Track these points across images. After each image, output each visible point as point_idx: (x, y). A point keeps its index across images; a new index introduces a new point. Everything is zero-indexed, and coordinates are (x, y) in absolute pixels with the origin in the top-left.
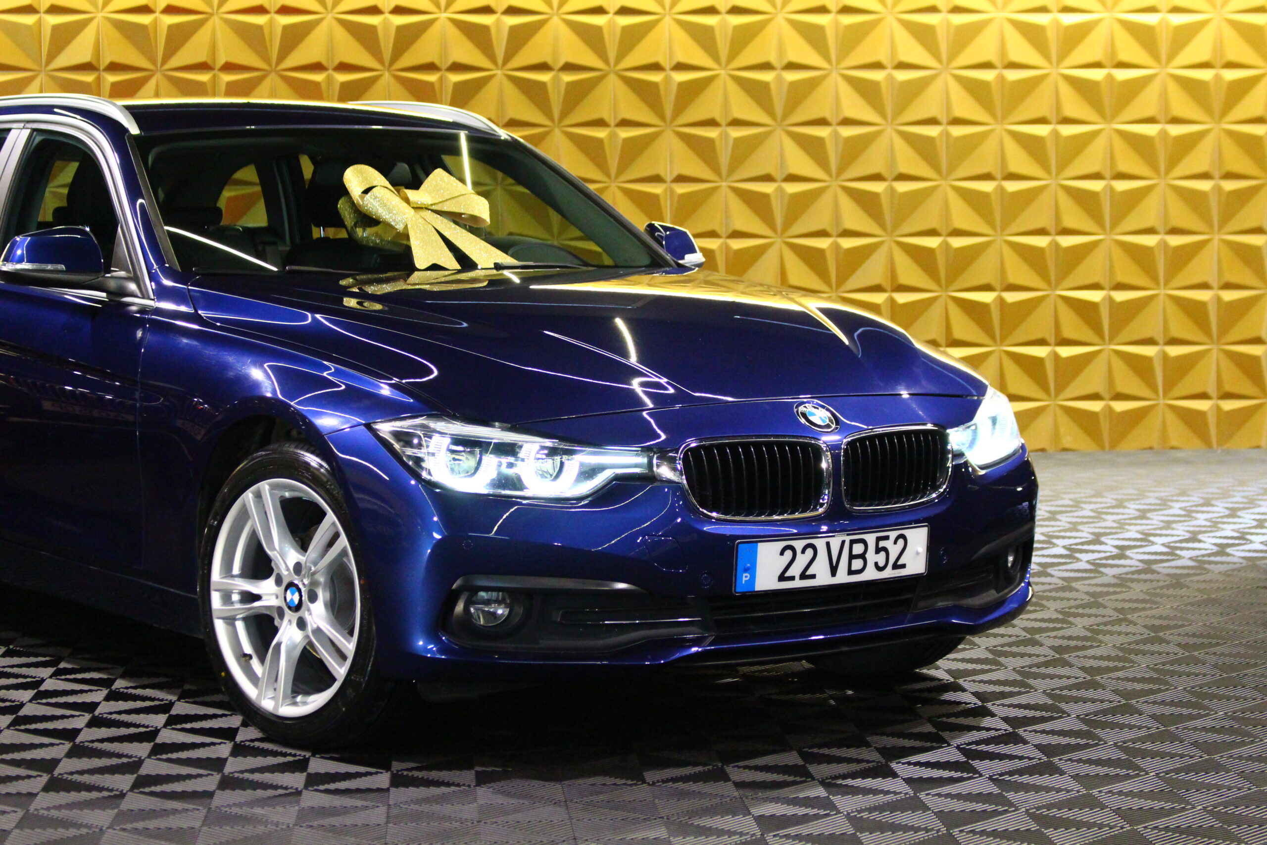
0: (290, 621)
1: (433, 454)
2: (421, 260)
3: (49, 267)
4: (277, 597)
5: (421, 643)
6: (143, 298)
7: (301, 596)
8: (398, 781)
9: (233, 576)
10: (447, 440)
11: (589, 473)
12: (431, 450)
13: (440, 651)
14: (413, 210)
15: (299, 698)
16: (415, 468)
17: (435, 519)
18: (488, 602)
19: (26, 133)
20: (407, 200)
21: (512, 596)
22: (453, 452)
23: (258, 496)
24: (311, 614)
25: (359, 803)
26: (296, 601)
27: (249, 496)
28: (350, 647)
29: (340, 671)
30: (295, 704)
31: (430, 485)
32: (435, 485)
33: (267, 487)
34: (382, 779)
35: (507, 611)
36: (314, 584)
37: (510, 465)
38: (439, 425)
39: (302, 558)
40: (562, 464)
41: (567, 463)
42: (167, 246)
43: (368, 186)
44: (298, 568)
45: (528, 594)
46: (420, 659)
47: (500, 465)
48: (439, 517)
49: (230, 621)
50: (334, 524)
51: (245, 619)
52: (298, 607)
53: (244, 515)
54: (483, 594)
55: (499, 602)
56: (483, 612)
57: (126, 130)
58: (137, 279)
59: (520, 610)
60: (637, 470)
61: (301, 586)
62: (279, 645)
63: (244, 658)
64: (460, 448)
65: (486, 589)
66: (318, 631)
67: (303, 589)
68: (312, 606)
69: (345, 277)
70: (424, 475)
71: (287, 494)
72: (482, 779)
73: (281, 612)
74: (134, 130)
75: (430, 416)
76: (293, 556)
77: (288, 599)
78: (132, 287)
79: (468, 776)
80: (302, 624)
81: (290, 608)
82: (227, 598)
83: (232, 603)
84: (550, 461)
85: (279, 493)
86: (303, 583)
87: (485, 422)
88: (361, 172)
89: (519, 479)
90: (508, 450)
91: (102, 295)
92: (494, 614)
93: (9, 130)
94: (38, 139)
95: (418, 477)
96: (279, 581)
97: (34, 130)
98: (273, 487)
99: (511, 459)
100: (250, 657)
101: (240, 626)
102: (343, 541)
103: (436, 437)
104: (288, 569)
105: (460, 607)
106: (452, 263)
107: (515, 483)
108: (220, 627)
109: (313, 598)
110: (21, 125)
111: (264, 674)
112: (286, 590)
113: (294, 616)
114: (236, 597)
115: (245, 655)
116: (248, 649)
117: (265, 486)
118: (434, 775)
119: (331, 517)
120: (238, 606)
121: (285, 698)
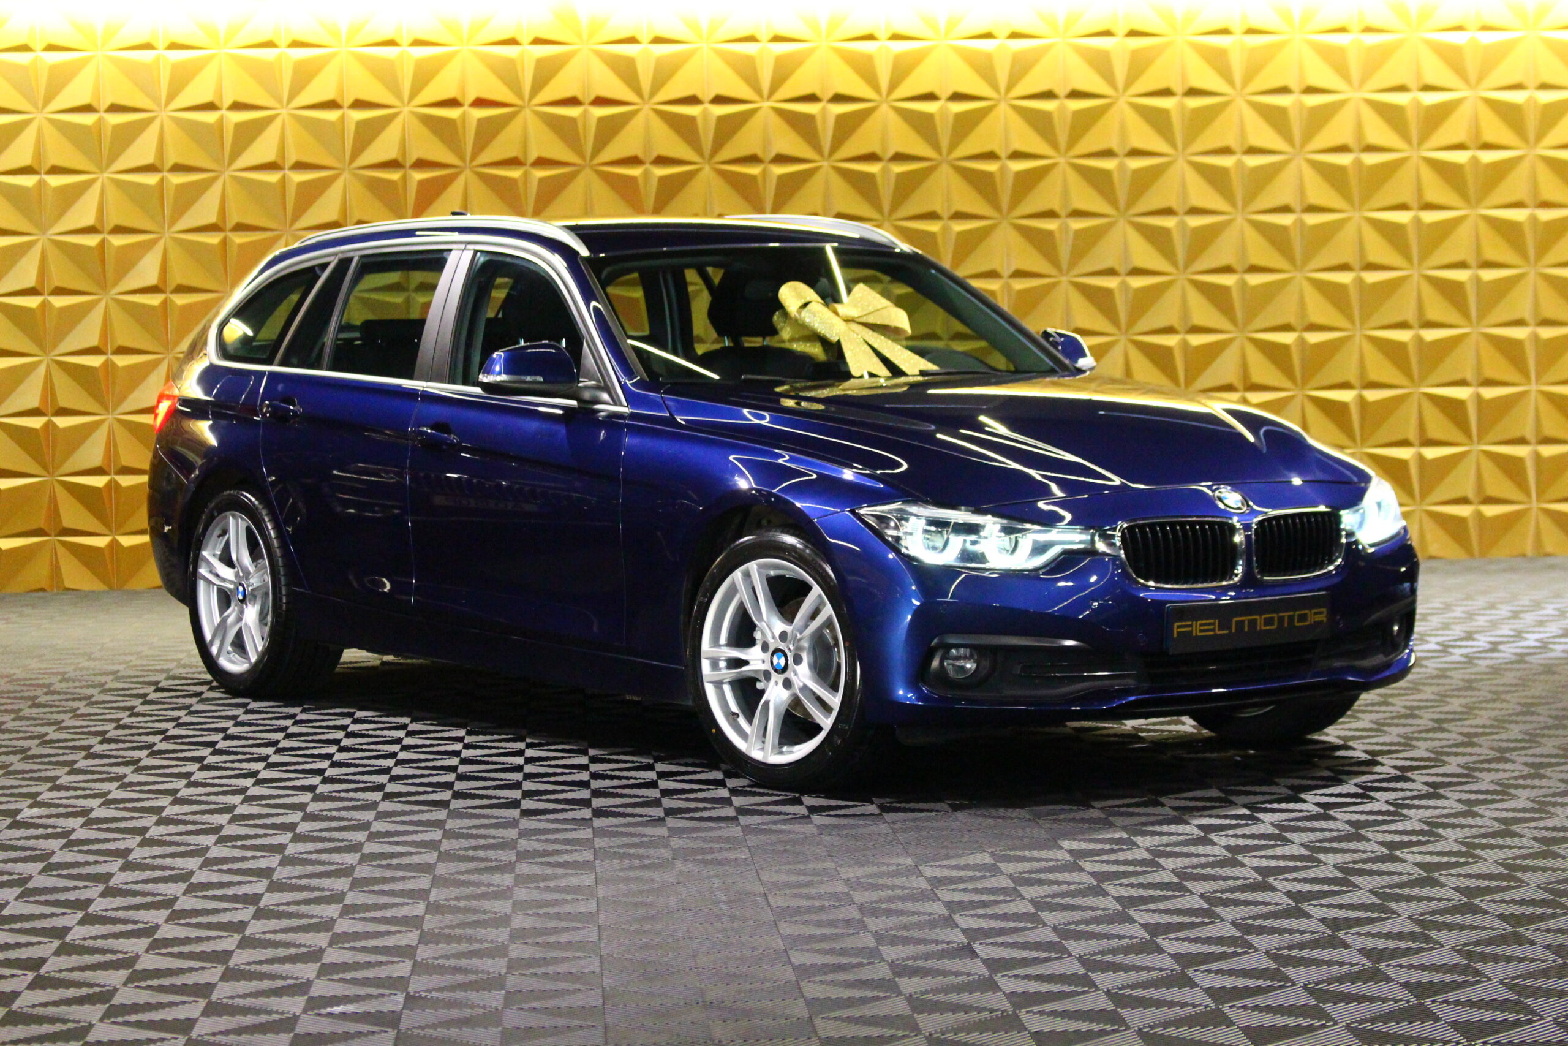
0: (777, 683)
1: (911, 534)
2: (854, 368)
3: (529, 378)
4: (764, 662)
5: (901, 692)
6: (615, 404)
7: (787, 660)
8: (884, 809)
9: (720, 646)
10: (923, 521)
11: (1039, 549)
12: (909, 530)
13: (918, 699)
14: (844, 323)
15: (785, 749)
16: (894, 546)
17: (914, 588)
18: (957, 658)
19: (468, 256)
20: (836, 313)
21: (978, 652)
22: (926, 532)
23: (747, 575)
24: (796, 674)
25: (861, 822)
26: (782, 662)
27: (737, 574)
28: (835, 701)
29: (827, 722)
30: (781, 753)
31: (908, 559)
32: (913, 559)
33: (755, 567)
34: (872, 808)
35: (974, 666)
36: (799, 648)
37: (974, 543)
38: (913, 509)
39: (788, 628)
40: (1017, 542)
41: (1020, 540)
42: (633, 358)
43: (803, 301)
44: (783, 636)
45: (995, 650)
46: (901, 706)
47: (965, 541)
48: (917, 586)
49: (718, 684)
50: (820, 596)
51: (731, 683)
52: (784, 670)
53: (733, 590)
54: (954, 651)
55: (965, 658)
56: (953, 665)
57: (576, 253)
58: (608, 389)
59: (986, 663)
60: (1081, 546)
61: (787, 651)
62: (767, 703)
63: (732, 717)
64: (933, 528)
65: (957, 646)
66: (805, 688)
67: (789, 654)
68: (797, 668)
69: (782, 383)
70: (904, 551)
71: (772, 573)
72: (955, 808)
73: (767, 675)
74: (584, 252)
75: (904, 502)
76: (779, 626)
77: (775, 663)
78: (605, 396)
79: (943, 806)
80: (787, 684)
81: (776, 671)
82: (715, 665)
83: (720, 669)
84: (1007, 538)
85: (765, 572)
86: (789, 648)
87: (953, 506)
88: (796, 289)
89: (983, 555)
90: (972, 529)
91: (573, 403)
92: (963, 668)
93: (450, 250)
94: (482, 259)
95: (898, 551)
96: (765, 647)
97: (476, 252)
98: (760, 566)
99: (973, 537)
100: (738, 715)
101: (727, 688)
102: (828, 611)
103: (912, 519)
104: (774, 637)
105: (935, 663)
106: (883, 371)
107: (981, 558)
108: (710, 691)
109: (798, 660)
110: (463, 246)
111: (752, 732)
112: (773, 654)
113: (780, 678)
114: (723, 664)
115: (734, 714)
116: (734, 708)
117: (753, 566)
118: (912, 805)
119: (816, 590)
120: (724, 671)
121: (773, 747)
